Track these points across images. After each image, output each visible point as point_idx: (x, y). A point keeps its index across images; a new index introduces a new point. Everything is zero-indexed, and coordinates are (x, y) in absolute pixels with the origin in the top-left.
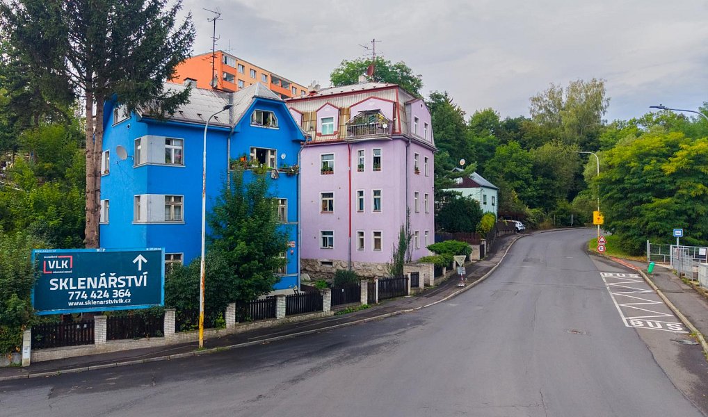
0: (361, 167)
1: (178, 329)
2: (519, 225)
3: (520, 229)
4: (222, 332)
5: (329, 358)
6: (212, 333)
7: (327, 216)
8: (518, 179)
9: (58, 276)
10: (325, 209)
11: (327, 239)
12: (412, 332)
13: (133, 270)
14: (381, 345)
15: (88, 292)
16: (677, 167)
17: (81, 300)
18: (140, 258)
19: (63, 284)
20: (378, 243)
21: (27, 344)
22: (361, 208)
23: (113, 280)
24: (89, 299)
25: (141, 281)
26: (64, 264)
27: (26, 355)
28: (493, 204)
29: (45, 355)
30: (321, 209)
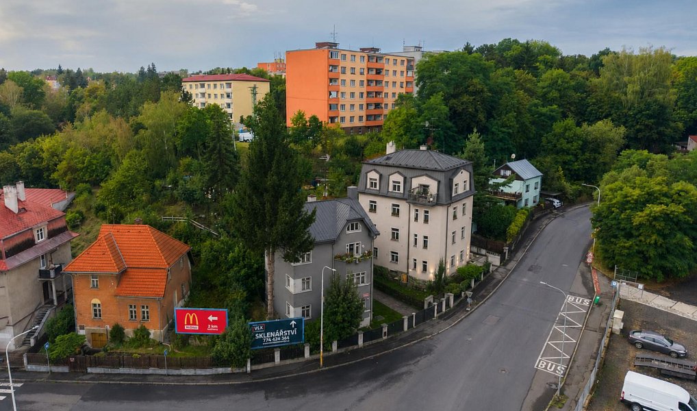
0: (416, 219)
1: (311, 354)
2: (556, 203)
3: (556, 207)
4: (331, 353)
5: (378, 383)
6: (326, 354)
7: (394, 243)
8: (568, 154)
9: (259, 333)
10: (393, 237)
11: (395, 257)
12: (423, 361)
13: (290, 328)
14: (403, 374)
15: (272, 338)
16: (640, 222)
17: (268, 342)
18: (293, 322)
19: (261, 336)
20: (425, 269)
21: (249, 365)
22: (416, 243)
23: (282, 333)
24: (272, 341)
25: (294, 332)
26: (261, 327)
27: (249, 369)
28: (535, 188)
29: (255, 367)
30: (391, 237)
